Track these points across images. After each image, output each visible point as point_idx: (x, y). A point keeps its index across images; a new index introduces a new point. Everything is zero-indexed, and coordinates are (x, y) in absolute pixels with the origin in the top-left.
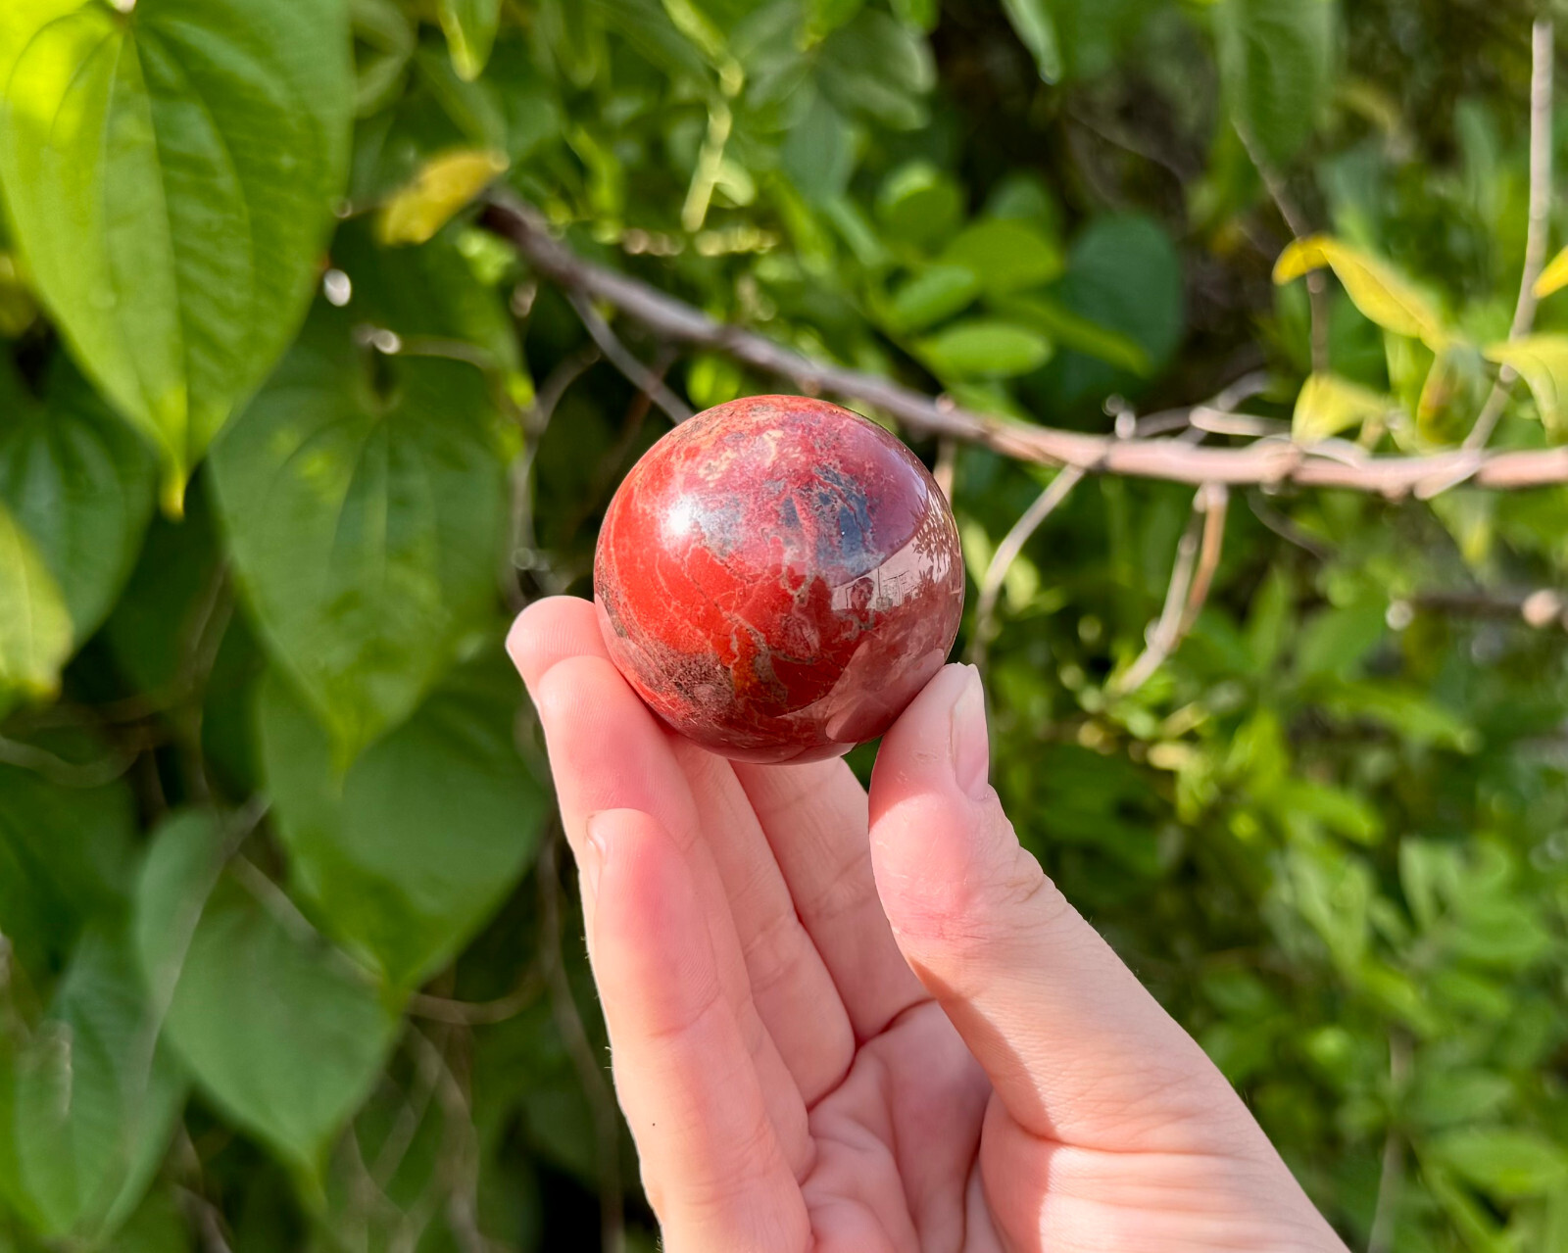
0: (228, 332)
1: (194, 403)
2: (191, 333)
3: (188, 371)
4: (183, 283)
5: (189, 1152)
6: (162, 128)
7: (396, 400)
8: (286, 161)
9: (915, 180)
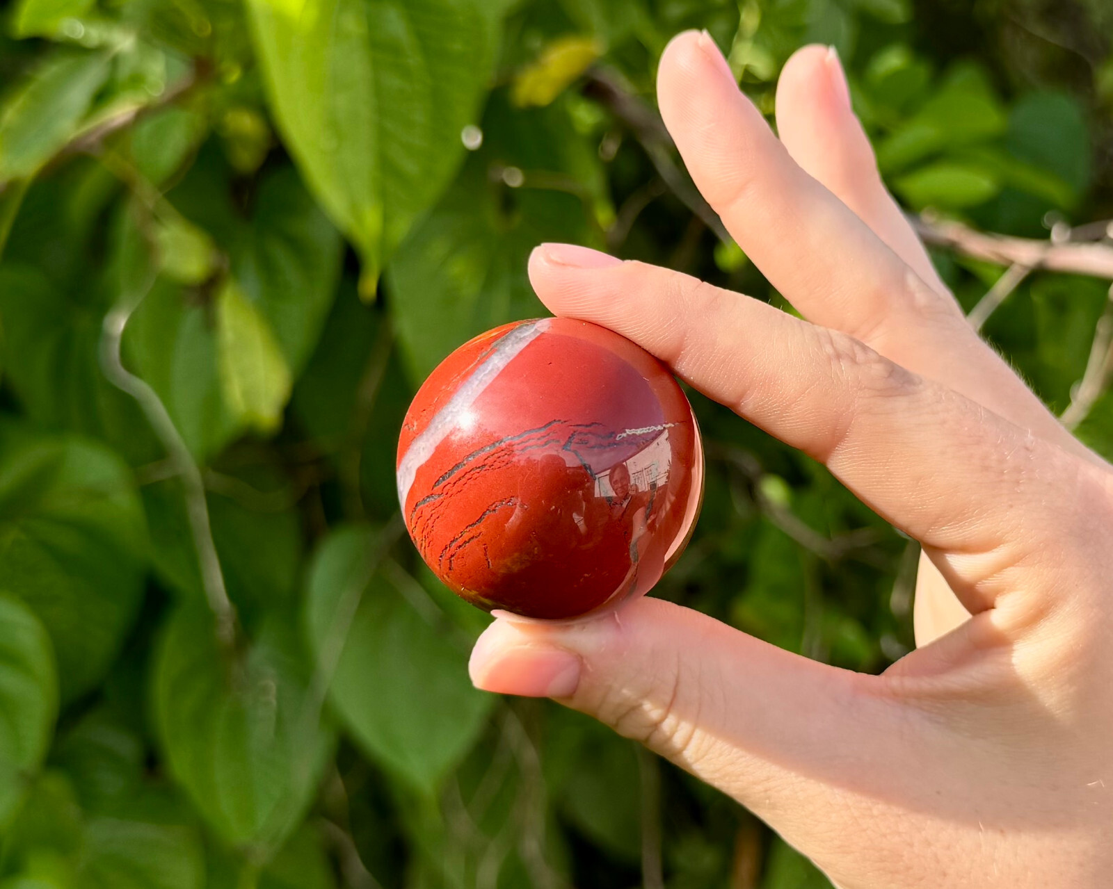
0: (410, 167)
1: (387, 219)
2: (386, 167)
3: (383, 196)
4: (382, 135)
5: (338, 786)
6: (373, 24)
7: (517, 220)
8: (457, 46)
9: (893, 61)
